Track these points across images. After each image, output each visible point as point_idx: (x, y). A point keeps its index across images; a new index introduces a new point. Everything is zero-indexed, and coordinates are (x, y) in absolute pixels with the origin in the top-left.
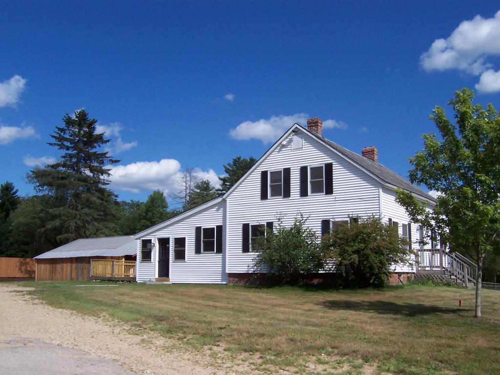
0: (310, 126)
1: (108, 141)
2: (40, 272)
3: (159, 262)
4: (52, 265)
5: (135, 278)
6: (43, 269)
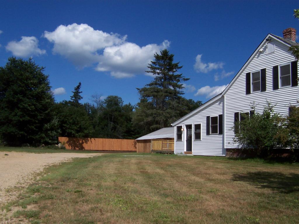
0: (285, 35)
1: (181, 67)
2: (139, 147)
3: (187, 141)
4: (144, 144)
5: (173, 152)
6: (140, 146)
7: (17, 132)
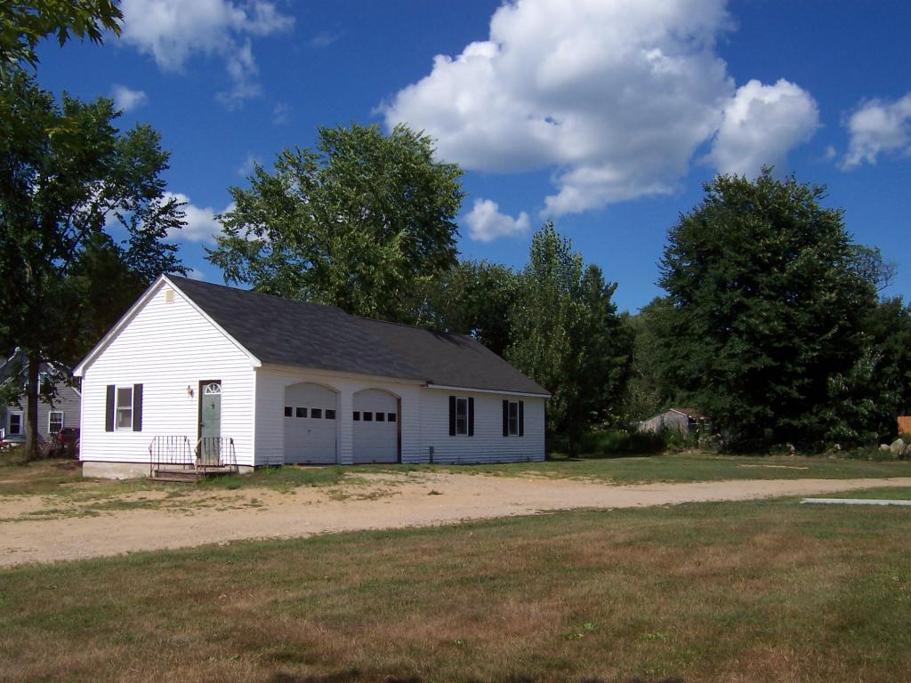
7: (741, 409)
